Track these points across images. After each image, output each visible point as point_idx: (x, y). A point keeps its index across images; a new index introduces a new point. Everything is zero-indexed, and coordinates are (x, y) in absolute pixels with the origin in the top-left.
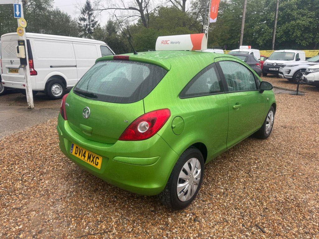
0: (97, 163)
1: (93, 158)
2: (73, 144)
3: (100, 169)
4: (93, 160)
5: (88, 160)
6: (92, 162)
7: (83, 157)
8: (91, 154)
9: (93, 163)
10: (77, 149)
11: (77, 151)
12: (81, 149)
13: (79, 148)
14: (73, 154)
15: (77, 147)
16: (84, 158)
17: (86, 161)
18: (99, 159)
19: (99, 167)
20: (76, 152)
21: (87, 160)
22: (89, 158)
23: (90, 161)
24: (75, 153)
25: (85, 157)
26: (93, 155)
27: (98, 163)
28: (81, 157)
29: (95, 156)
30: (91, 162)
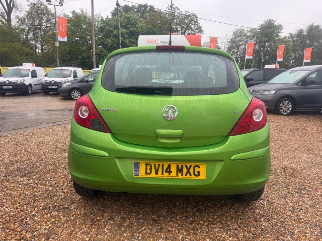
0: (196, 173)
1: (188, 169)
2: (139, 163)
3: (205, 179)
4: (188, 172)
5: (177, 175)
6: (188, 175)
7: (166, 174)
8: (182, 166)
9: (191, 175)
10: (149, 167)
11: (151, 169)
12: (159, 165)
13: (155, 165)
14: (140, 176)
15: (147, 165)
16: (169, 174)
17: (174, 177)
18: (199, 167)
19: (202, 176)
20: (149, 171)
21: (175, 175)
22: (180, 170)
23: (182, 175)
24: (146, 173)
25: (170, 172)
26: (186, 166)
27: (199, 172)
28: (162, 174)
29: (191, 166)
30: (186, 175)
